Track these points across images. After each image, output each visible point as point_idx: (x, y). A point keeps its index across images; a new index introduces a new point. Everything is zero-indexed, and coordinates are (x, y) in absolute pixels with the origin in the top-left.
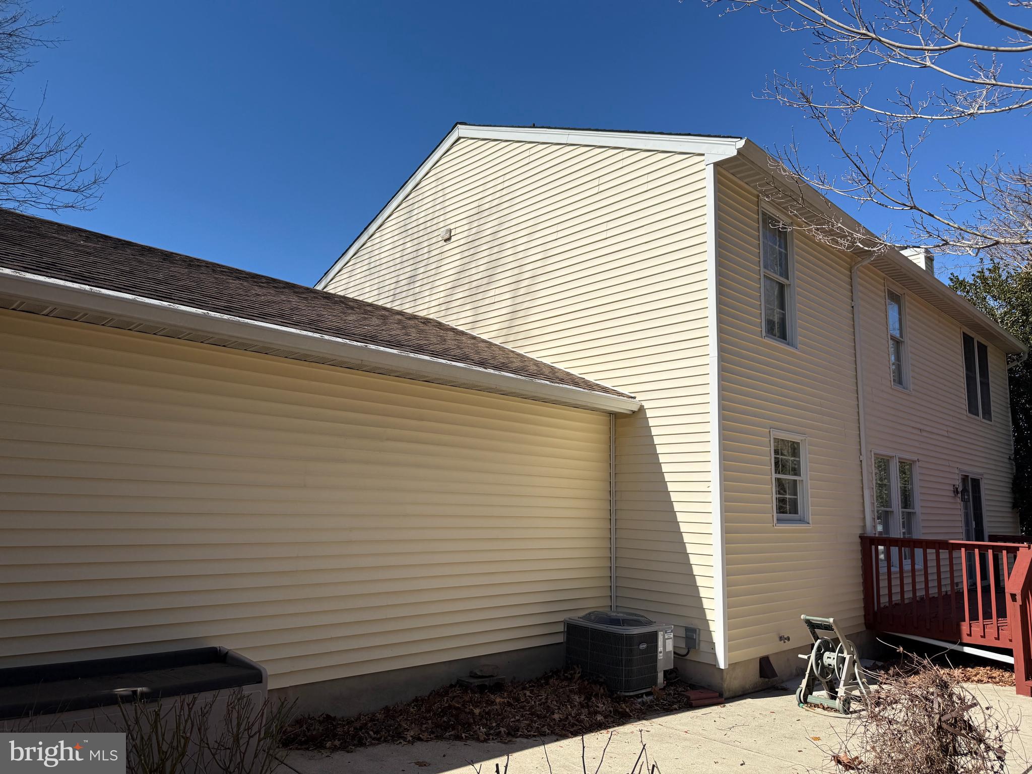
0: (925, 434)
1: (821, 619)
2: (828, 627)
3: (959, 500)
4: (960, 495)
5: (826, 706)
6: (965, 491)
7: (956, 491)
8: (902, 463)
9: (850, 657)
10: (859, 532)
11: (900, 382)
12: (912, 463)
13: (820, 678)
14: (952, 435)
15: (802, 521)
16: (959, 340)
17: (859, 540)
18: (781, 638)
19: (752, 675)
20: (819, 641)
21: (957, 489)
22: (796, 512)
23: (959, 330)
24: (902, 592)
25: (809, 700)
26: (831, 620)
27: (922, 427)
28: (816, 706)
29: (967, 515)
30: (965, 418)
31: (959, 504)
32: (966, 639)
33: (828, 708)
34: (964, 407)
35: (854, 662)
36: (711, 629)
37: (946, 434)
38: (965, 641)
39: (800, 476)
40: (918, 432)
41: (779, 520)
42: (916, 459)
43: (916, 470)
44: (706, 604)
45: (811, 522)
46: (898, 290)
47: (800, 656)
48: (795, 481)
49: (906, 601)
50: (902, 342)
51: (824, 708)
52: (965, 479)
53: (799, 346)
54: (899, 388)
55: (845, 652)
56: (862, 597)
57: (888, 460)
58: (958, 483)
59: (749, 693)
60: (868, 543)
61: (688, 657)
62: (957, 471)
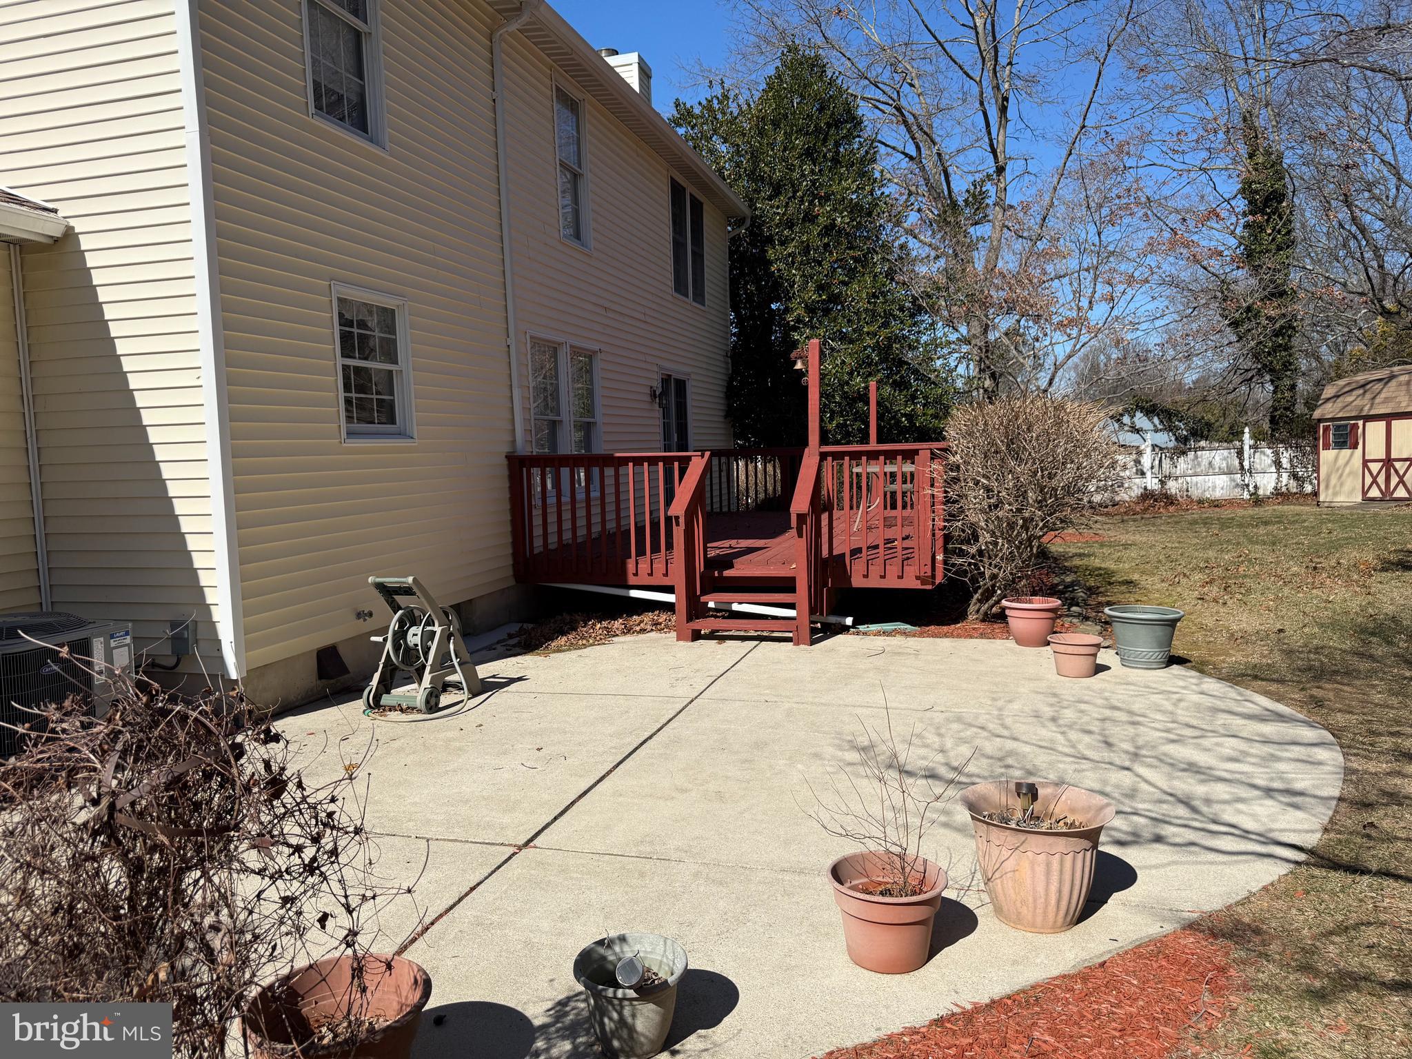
0: (611, 315)
1: (396, 579)
2: (408, 591)
3: (657, 406)
4: (657, 399)
5: (404, 707)
6: (665, 393)
7: (653, 395)
8: (576, 352)
9: (442, 630)
10: (506, 449)
11: (577, 235)
12: (591, 356)
13: (402, 667)
14: (649, 320)
15: (402, 434)
16: (665, 188)
17: (505, 462)
18: (359, 615)
19: (306, 677)
20: (400, 612)
21: (655, 391)
22: (392, 420)
23: (665, 172)
24: (574, 529)
25: (383, 702)
26: (410, 579)
27: (607, 304)
28: (392, 709)
29: (666, 427)
30: (670, 298)
31: (657, 412)
32: (632, 580)
33: (409, 708)
34: (669, 283)
35: (450, 635)
36: (215, 619)
37: (642, 317)
38: (631, 583)
39: (397, 363)
40: (603, 312)
41: (350, 434)
42: (596, 348)
43: (598, 365)
44: (205, 579)
45: (415, 436)
46: (575, 93)
47: (373, 639)
48: (390, 372)
49: (579, 540)
50: (581, 175)
51: (402, 710)
52: (666, 380)
53: (388, 145)
54: (575, 244)
55: (437, 623)
56: (510, 540)
57: (555, 349)
58: (657, 385)
59: (297, 707)
60: (518, 465)
61: (180, 669)
62: (656, 369)
